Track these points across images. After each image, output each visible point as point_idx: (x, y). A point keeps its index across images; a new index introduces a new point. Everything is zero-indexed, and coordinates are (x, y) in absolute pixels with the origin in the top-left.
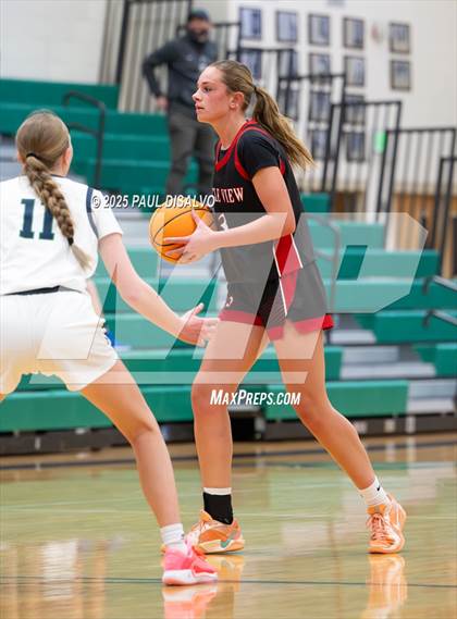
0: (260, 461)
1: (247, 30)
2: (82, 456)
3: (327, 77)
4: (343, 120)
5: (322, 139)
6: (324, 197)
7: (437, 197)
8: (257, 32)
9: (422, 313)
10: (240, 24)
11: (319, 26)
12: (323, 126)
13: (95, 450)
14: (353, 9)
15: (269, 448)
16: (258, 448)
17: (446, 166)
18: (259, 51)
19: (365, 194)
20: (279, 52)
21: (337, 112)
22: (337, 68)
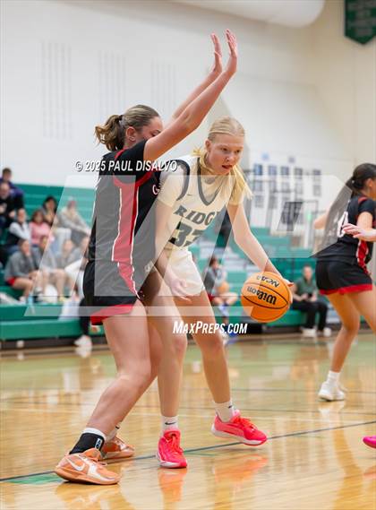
0: (265, 343)
1: (257, 172)
3: (288, 191)
4: (295, 208)
5: (286, 215)
6: (288, 239)
8: (261, 173)
10: (254, 171)
11: (286, 171)
12: (287, 211)
14: (299, 163)
15: (269, 337)
16: (263, 337)
18: (261, 182)
19: (304, 237)
20: (270, 182)
21: (293, 206)
22: (292, 187)
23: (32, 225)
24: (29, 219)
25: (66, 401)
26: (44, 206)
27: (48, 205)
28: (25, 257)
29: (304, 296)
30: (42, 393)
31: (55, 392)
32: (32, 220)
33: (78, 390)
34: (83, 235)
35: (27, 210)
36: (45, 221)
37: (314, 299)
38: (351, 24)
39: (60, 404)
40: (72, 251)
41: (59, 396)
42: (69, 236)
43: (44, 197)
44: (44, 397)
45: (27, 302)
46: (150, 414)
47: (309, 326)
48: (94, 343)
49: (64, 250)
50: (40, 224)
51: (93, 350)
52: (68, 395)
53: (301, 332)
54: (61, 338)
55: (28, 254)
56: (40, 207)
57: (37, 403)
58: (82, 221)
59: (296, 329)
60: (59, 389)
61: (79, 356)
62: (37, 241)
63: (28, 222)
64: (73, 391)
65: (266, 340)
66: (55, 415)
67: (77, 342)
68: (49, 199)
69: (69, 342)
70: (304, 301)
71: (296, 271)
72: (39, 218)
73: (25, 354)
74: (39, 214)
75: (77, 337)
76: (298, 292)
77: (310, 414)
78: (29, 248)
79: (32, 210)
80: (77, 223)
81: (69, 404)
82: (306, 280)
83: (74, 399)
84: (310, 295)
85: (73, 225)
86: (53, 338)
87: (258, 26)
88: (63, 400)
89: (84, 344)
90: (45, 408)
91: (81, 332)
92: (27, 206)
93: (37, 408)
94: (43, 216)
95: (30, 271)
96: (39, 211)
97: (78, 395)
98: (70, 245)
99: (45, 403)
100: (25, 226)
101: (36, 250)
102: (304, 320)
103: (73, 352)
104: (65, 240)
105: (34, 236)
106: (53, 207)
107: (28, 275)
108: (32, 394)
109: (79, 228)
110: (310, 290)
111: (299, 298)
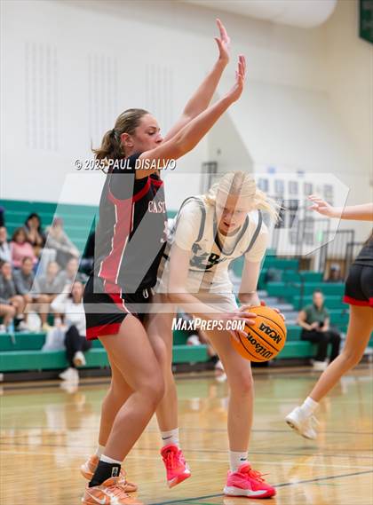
0: (270, 377)
1: (263, 187)
2: (193, 374)
3: (296, 208)
4: (304, 227)
5: (295, 235)
6: (296, 261)
7: (345, 261)
9: (340, 311)
10: (260, 186)
11: (294, 187)
13: (199, 371)
14: (309, 177)
17: (350, 248)
19: (314, 260)
20: (277, 198)
21: (301, 226)
23: (12, 245)
24: (10, 237)
25: (50, 442)
26: (27, 224)
27: (31, 223)
28: (5, 281)
29: (315, 325)
30: (23, 433)
31: (38, 432)
32: (14, 239)
33: (64, 430)
34: (69, 256)
35: (8, 229)
36: (27, 240)
37: (326, 328)
38: (367, 24)
39: (43, 445)
40: (57, 274)
41: (41, 436)
42: (53, 258)
43: (27, 214)
44: (26, 437)
45: (7, 331)
46: (143, 458)
47: (321, 358)
48: (81, 376)
49: (48, 273)
50: (22, 244)
51: (80, 384)
52: (52, 436)
53: (311, 365)
54: (44, 370)
55: (9, 277)
56: (22, 225)
57: (17, 444)
58: (69, 241)
59: (306, 362)
60: (42, 428)
61: (64, 391)
62: (19, 263)
63: (9, 241)
64: (58, 431)
65: (272, 373)
66: (37, 458)
67: (63, 375)
68: (32, 216)
69: (53, 375)
70: (314, 330)
71: (306, 298)
72: (21, 238)
73: (5, 389)
74: (21, 233)
75: (63, 370)
76: (308, 321)
77: (322, 458)
78: (10, 271)
79: (13, 228)
80: (63, 243)
81: (53, 446)
82: (316, 307)
83: (59, 440)
84: (322, 325)
85: (58, 246)
86: (37, 371)
87: (263, 26)
88: (47, 442)
89: (71, 377)
90: (26, 449)
91: (68, 365)
92: (7, 224)
93: (18, 449)
94: (25, 235)
95: (11, 296)
96: (21, 228)
97: (63, 435)
98: (55, 267)
99: (26, 444)
100: (5, 246)
101: (17, 272)
102: (315, 352)
103: (58, 386)
104: (50, 263)
105: (15, 257)
106: (37, 224)
107: (9, 301)
108: (12, 433)
109: (65, 249)
110: (321, 318)
111: (308, 327)
